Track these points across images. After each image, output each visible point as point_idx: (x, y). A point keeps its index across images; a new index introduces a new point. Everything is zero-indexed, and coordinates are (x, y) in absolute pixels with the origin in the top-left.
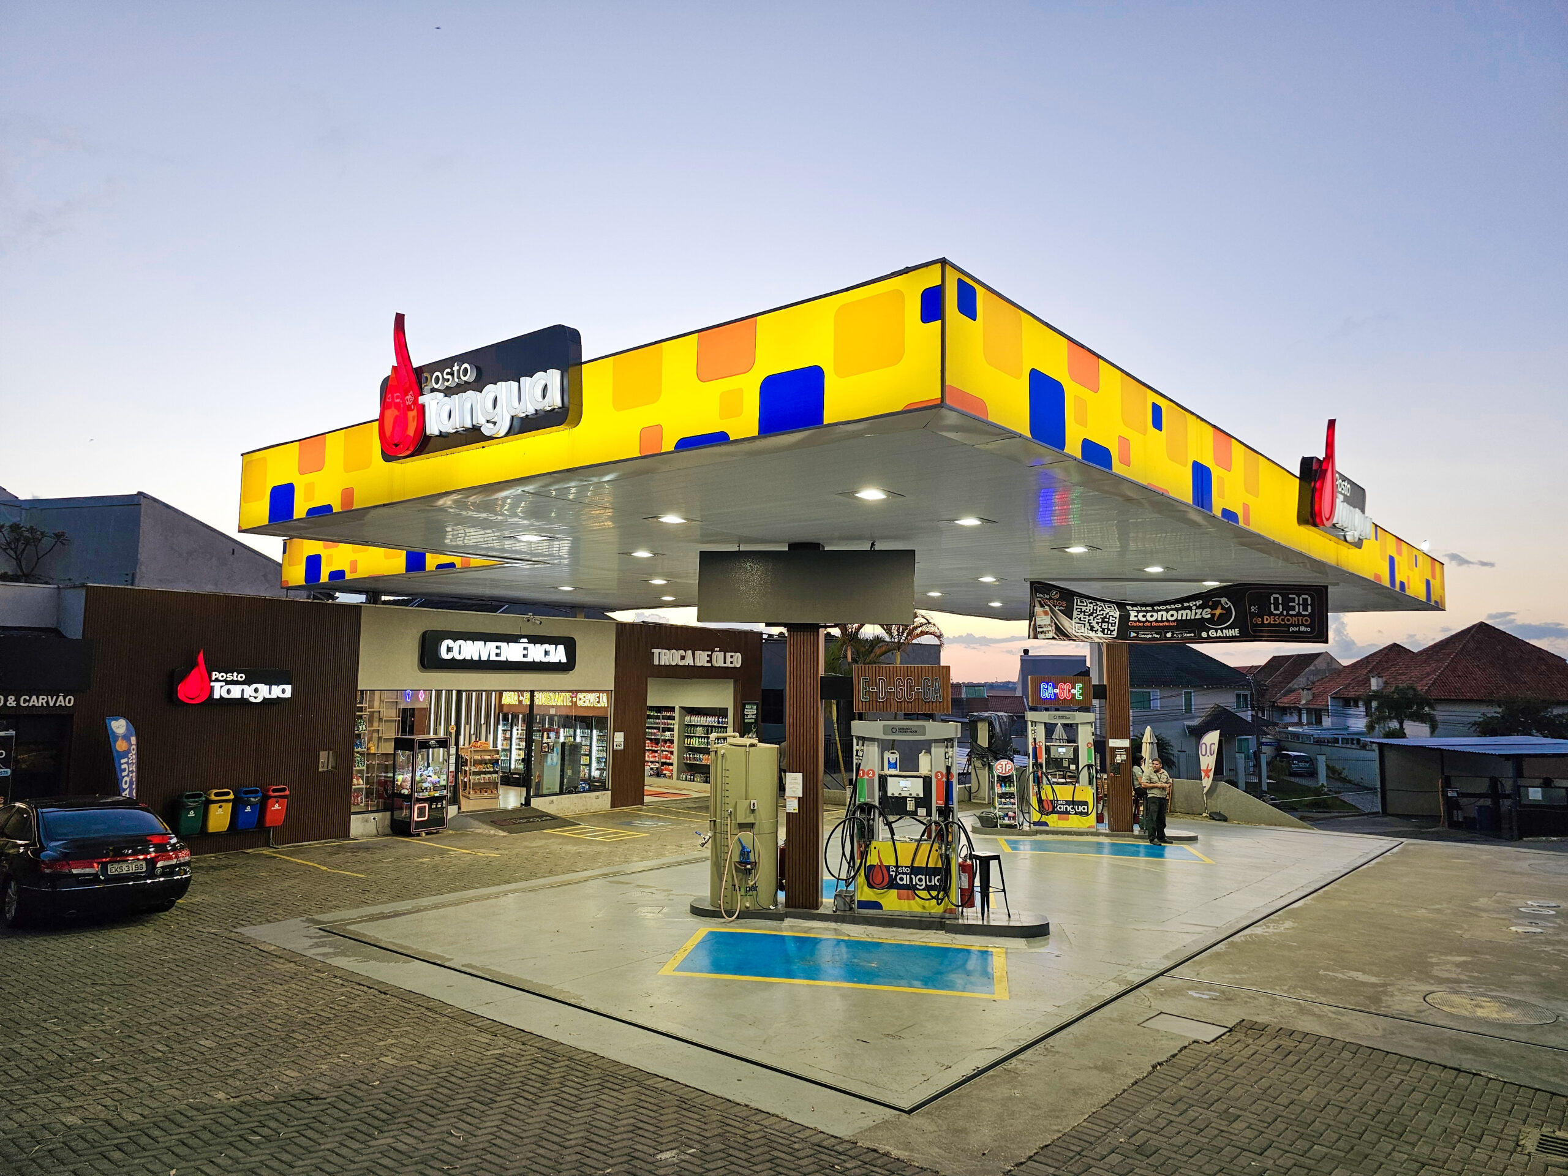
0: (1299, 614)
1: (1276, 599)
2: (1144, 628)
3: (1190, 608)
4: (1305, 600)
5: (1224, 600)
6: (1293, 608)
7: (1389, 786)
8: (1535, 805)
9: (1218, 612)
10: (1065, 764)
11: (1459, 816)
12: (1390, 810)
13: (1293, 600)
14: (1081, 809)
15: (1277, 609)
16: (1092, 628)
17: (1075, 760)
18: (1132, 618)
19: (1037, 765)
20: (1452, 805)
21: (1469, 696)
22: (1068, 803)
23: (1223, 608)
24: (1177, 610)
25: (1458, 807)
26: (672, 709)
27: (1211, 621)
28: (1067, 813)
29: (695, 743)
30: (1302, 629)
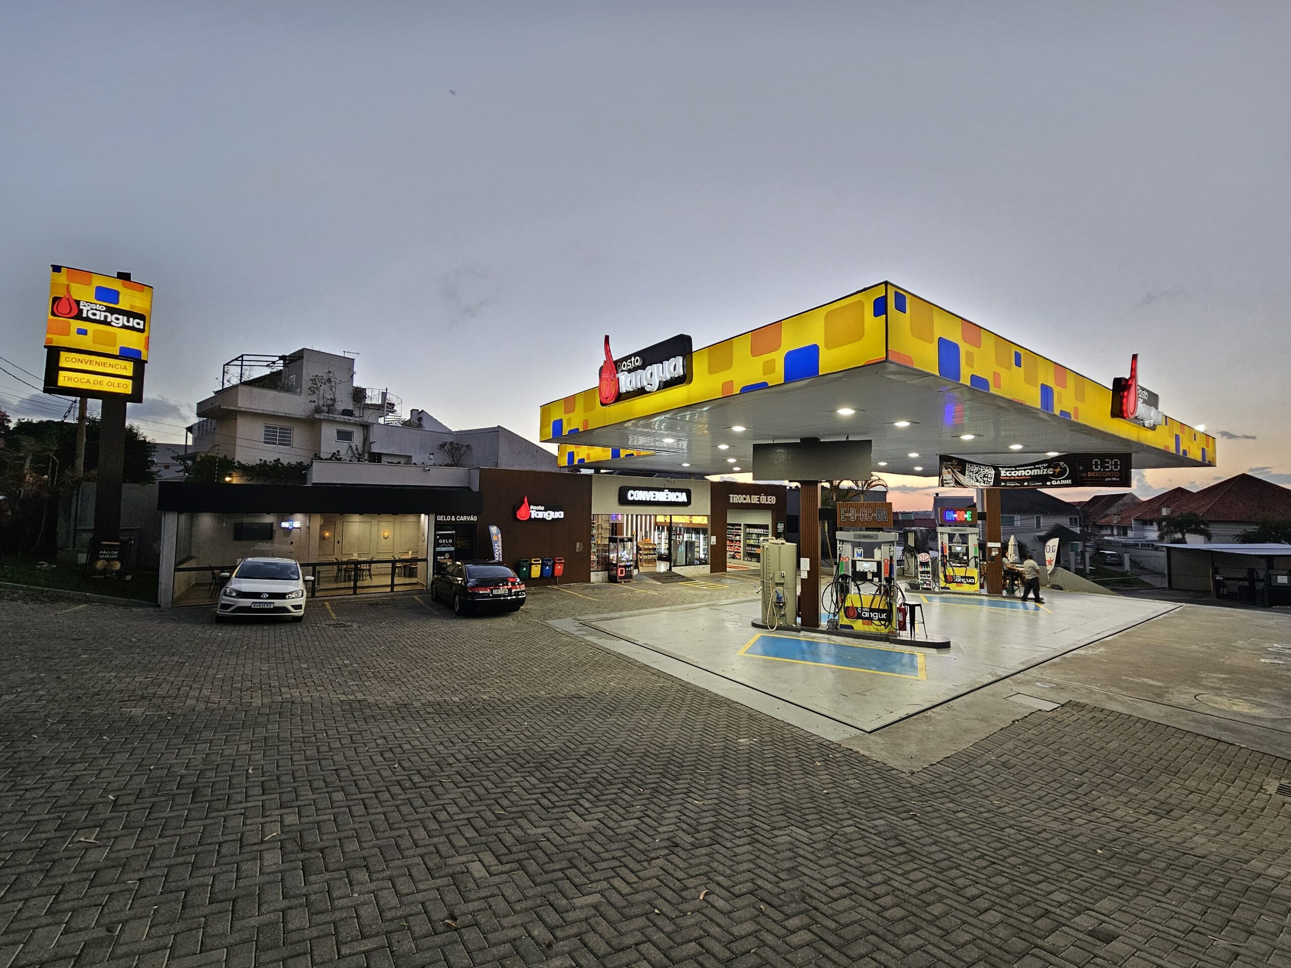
0: (1111, 470)
1: (1096, 462)
2: (1010, 480)
3: (1039, 468)
4: (1116, 462)
5: (1061, 463)
6: (1108, 467)
7: (1173, 573)
8: (1283, 586)
9: (1058, 470)
10: (961, 556)
11: (1224, 591)
12: (1174, 587)
13: (1108, 462)
14: (970, 581)
15: (1096, 467)
16: (977, 481)
17: (967, 554)
18: (1003, 474)
19: (943, 556)
20: (1218, 584)
21: (1233, 518)
22: (962, 577)
23: (1061, 468)
24: (1031, 469)
25: (1224, 586)
26: (740, 525)
27: (1052, 475)
28: (961, 582)
29: (752, 542)
30: (1114, 479)
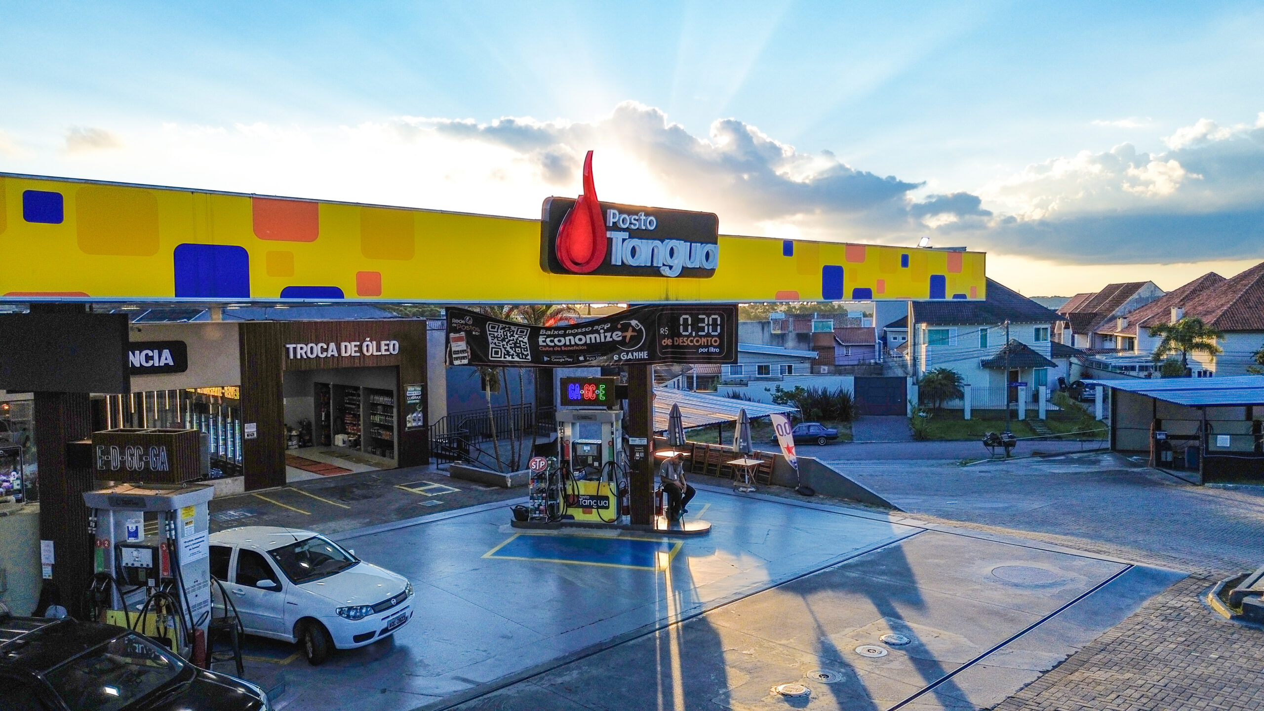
0: (708, 335)
1: (686, 320)
2: (555, 353)
3: (598, 332)
4: (715, 320)
5: (634, 322)
6: (703, 329)
7: (1119, 425)
8: (1224, 452)
9: (629, 334)
10: (590, 460)
11: (1168, 456)
12: (1119, 446)
13: (703, 320)
14: (603, 503)
15: (686, 330)
16: (508, 353)
17: (598, 458)
18: (541, 343)
19: (565, 462)
21: (1255, 326)
22: (592, 497)
23: (634, 330)
24: (584, 334)
25: (1168, 448)
27: (623, 342)
28: (590, 507)
30: (712, 350)
